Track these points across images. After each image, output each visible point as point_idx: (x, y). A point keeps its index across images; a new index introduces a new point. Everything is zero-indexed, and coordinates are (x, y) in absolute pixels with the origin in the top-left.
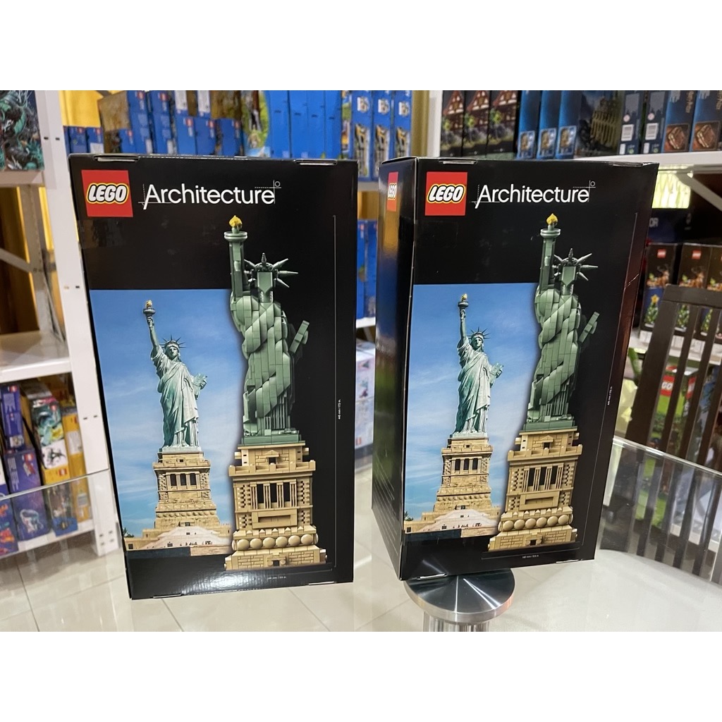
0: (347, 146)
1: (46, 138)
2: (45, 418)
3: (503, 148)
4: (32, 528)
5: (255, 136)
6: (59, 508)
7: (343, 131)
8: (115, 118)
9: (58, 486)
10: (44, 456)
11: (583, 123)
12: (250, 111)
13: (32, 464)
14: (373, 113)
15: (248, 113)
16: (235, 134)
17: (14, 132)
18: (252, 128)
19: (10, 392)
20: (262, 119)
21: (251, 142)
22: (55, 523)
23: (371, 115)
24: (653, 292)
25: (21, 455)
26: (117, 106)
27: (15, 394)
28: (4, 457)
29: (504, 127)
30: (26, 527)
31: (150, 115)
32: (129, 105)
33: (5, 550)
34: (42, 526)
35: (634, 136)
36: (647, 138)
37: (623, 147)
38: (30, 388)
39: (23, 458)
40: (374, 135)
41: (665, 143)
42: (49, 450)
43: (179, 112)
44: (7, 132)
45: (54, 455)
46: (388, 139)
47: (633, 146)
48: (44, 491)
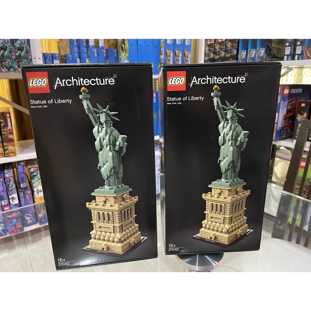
0: (162, 59)
1: (35, 58)
2: (35, 176)
3: (232, 58)
4: (29, 222)
5: (123, 56)
6: (41, 213)
7: (161, 52)
8: (64, 49)
9: (40, 204)
10: (34, 191)
11: (268, 47)
12: (121, 45)
13: (30, 195)
14: (174, 44)
15: (120, 46)
16: (115, 55)
17: (21, 56)
18: (122, 52)
19: (21, 165)
20: (126, 48)
21: (121, 58)
22: (39, 220)
23: (173, 45)
24: (299, 122)
25: (25, 191)
26: (65, 44)
27: (23, 166)
28: (18, 192)
29: (232, 49)
30: (27, 221)
31: (79, 48)
32: (70, 43)
33: (18, 231)
34: (34, 221)
35: (291, 52)
36: (297, 53)
37: (286, 57)
38: (29, 163)
39: (26, 192)
40: (175, 54)
41: (305, 55)
42: (37, 189)
43: (91, 46)
44: (18, 56)
45: (39, 191)
46: (180, 55)
47: (290, 57)
48: (34, 206)
